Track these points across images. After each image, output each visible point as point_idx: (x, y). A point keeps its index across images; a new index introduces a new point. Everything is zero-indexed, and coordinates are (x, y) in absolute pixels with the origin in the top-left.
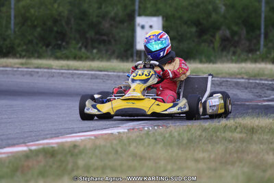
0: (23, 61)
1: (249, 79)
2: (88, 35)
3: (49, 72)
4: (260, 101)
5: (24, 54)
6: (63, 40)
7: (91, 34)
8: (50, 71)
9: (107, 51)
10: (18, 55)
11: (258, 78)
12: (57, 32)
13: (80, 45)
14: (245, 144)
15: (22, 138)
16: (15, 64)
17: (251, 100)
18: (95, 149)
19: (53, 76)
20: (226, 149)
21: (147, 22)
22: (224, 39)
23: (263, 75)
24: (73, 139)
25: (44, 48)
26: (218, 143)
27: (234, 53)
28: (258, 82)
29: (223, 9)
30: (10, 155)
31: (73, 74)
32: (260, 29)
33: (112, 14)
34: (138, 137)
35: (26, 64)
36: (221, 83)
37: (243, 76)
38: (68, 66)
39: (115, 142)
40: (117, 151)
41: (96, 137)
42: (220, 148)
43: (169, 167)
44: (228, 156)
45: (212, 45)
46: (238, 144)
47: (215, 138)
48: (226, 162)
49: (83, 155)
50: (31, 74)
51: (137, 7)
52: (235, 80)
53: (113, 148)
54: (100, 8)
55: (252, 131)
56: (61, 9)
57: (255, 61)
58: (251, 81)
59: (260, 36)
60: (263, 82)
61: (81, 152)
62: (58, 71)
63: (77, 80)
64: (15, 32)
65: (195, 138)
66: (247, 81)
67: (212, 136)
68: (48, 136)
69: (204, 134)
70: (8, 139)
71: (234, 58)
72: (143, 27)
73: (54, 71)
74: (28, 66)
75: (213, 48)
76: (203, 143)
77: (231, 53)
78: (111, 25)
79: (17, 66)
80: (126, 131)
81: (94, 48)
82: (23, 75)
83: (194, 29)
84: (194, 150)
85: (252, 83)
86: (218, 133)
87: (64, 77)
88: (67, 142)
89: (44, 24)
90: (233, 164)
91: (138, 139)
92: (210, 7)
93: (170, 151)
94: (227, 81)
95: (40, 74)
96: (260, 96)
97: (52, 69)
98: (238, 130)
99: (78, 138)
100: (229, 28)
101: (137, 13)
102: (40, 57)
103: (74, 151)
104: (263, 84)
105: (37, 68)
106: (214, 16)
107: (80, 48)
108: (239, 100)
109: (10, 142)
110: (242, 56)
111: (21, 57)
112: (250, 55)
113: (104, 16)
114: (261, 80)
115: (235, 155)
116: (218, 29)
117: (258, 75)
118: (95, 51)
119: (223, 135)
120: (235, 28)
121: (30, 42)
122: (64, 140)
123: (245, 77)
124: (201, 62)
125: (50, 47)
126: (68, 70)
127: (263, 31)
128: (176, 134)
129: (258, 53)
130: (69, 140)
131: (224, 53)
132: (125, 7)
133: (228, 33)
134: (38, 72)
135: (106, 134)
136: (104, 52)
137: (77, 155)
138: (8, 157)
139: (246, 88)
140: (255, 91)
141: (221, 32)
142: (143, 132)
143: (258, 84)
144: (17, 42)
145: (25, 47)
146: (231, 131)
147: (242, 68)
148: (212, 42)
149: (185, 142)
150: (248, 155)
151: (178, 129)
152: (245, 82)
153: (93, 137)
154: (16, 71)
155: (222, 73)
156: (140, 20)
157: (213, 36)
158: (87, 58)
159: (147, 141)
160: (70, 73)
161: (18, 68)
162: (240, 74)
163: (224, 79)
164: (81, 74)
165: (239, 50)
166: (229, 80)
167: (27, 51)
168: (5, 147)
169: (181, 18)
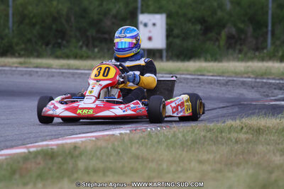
0: (21, 60)
1: (256, 78)
2: (89, 34)
3: (48, 72)
4: (267, 101)
5: (22, 53)
6: (63, 38)
7: (92, 32)
8: (49, 70)
9: (109, 50)
10: (17, 55)
11: (265, 77)
12: (57, 31)
13: (81, 43)
14: (251, 145)
15: (21, 140)
16: (13, 63)
17: (257, 100)
18: (96, 151)
19: (53, 76)
20: (231, 150)
21: (150, 20)
22: (230, 37)
23: (271, 74)
24: (73, 141)
25: (44, 47)
26: (223, 144)
27: (240, 51)
28: (265, 81)
29: (228, 6)
30: (8, 157)
31: (73, 74)
32: (267, 27)
33: (114, 12)
34: (140, 137)
35: (25, 63)
36: (227, 82)
37: (250, 74)
38: (68, 65)
39: (116, 143)
40: (119, 152)
41: (97, 138)
42: (225, 149)
43: (172, 169)
44: (233, 157)
45: (217, 43)
46: (244, 145)
47: (220, 139)
48: (231, 164)
49: (83, 157)
50: (30, 74)
51: (139, 5)
52: (241, 79)
53: (114, 150)
54: (101, 5)
55: (259, 131)
56: (60, 6)
57: (263, 59)
58: (258, 80)
59: (267, 33)
60: (271, 81)
61: (81, 154)
62: (58, 71)
63: (78, 80)
64: (13, 31)
65: (200, 139)
66: (254, 80)
67: (217, 137)
68: (48, 138)
69: (208, 135)
70: (6, 141)
71: (240, 56)
72: (145, 25)
73: (54, 70)
74: (27, 65)
75: (219, 46)
76: (208, 144)
77: (237, 51)
78: (113, 23)
79: (16, 65)
80: (128, 132)
81: (95, 46)
82: (22, 75)
83: (198, 27)
84: (199, 151)
85: (259, 82)
86: (223, 134)
87: (64, 77)
88: (67, 144)
89: (43, 21)
90: (238, 165)
91: (141, 140)
92: (215, 4)
93: (174, 152)
94: (233, 80)
95: (40, 74)
96: (267, 96)
97: (52, 68)
98: (244, 130)
99: (78, 140)
100: (235, 26)
101: (139, 11)
102: (39, 56)
103: (74, 153)
104: (270, 83)
105: (37, 67)
106: (220, 13)
107: (81, 47)
108: (245, 99)
109: (8, 144)
110: (249, 55)
111: (20, 56)
112: (257, 54)
113: (106, 14)
114: (268, 79)
115: (241, 157)
116: (224, 26)
117: (265, 74)
118: (96, 50)
119: (229, 136)
120: (242, 26)
121: (29, 41)
122: (64, 142)
123: (252, 76)
124: (206, 60)
125: (50, 46)
126: (69, 69)
127: (270, 28)
128: (180, 135)
129: (265, 51)
130: (69, 141)
131: (230, 51)
132: (127, 4)
133: (233, 31)
134: (37, 72)
135: (107, 135)
136: (106, 51)
137: (77, 157)
138: (6, 159)
139: (253, 88)
140: (262, 90)
141: (226, 30)
142: (145, 133)
143: (266, 83)
144: (15, 40)
145: (23, 46)
146: (237, 132)
147: (248, 67)
148: (217, 40)
149: (189, 143)
150: (254, 156)
151: (181, 130)
152: (251, 81)
153: (94, 139)
154: (14, 71)
155: (228, 72)
156: (143, 18)
157: (219, 34)
158: (88, 58)
159: (149, 142)
160: (70, 73)
161: (17, 67)
162: (247, 73)
163: (230, 79)
164: (82, 74)
165: (245, 49)
166: (235, 79)
167: (26, 50)
168: (2, 150)
169: (185, 15)
